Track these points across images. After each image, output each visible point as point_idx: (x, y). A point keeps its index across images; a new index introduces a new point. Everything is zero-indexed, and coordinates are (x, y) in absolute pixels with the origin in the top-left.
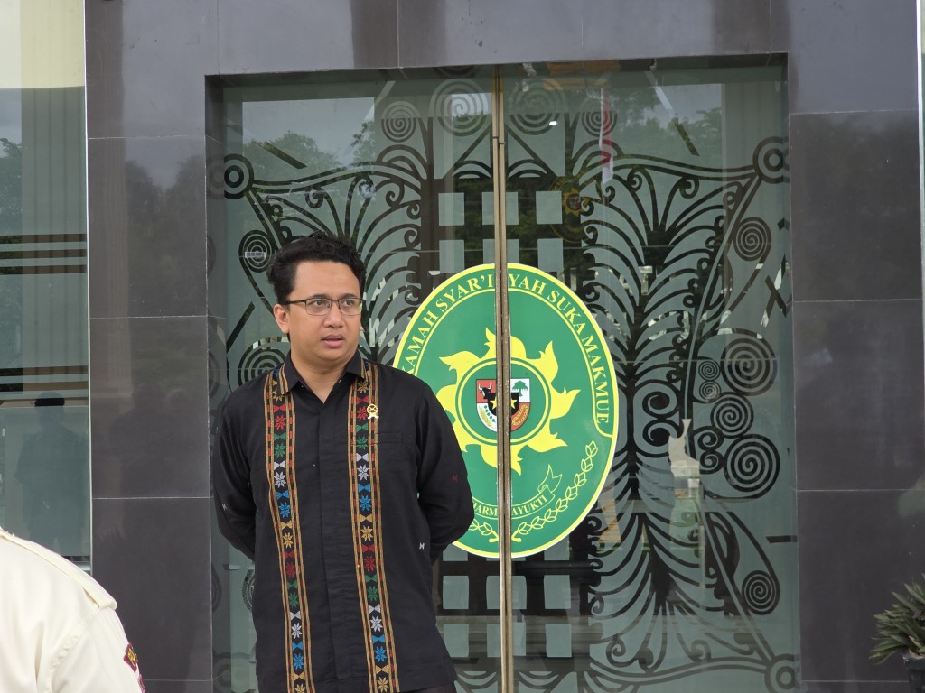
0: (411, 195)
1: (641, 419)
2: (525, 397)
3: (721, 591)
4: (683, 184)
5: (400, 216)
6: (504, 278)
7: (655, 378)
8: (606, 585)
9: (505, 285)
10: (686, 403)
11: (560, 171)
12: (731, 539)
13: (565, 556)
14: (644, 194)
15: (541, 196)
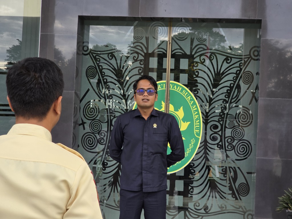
0: (141, 57)
1: (209, 132)
3: (231, 188)
4: (226, 59)
5: (137, 64)
6: (169, 85)
7: (214, 120)
8: (195, 184)
9: (169, 88)
11: (188, 53)
12: (235, 172)
13: (183, 174)
14: (214, 61)
15: (182, 60)
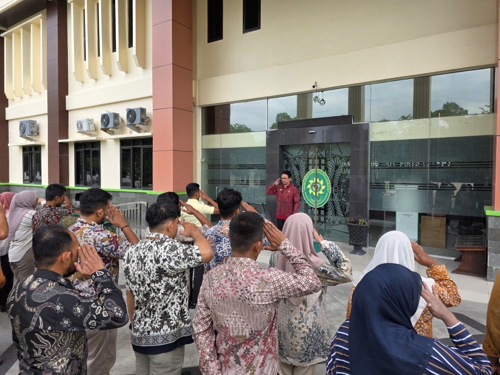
0: (306, 160)
1: (334, 190)
2: (319, 186)
3: (344, 214)
4: (340, 158)
5: (304, 162)
7: (336, 185)
8: (328, 212)
10: (340, 188)
11: (324, 157)
12: (345, 207)
13: (323, 208)
14: (335, 160)
15: (322, 160)
